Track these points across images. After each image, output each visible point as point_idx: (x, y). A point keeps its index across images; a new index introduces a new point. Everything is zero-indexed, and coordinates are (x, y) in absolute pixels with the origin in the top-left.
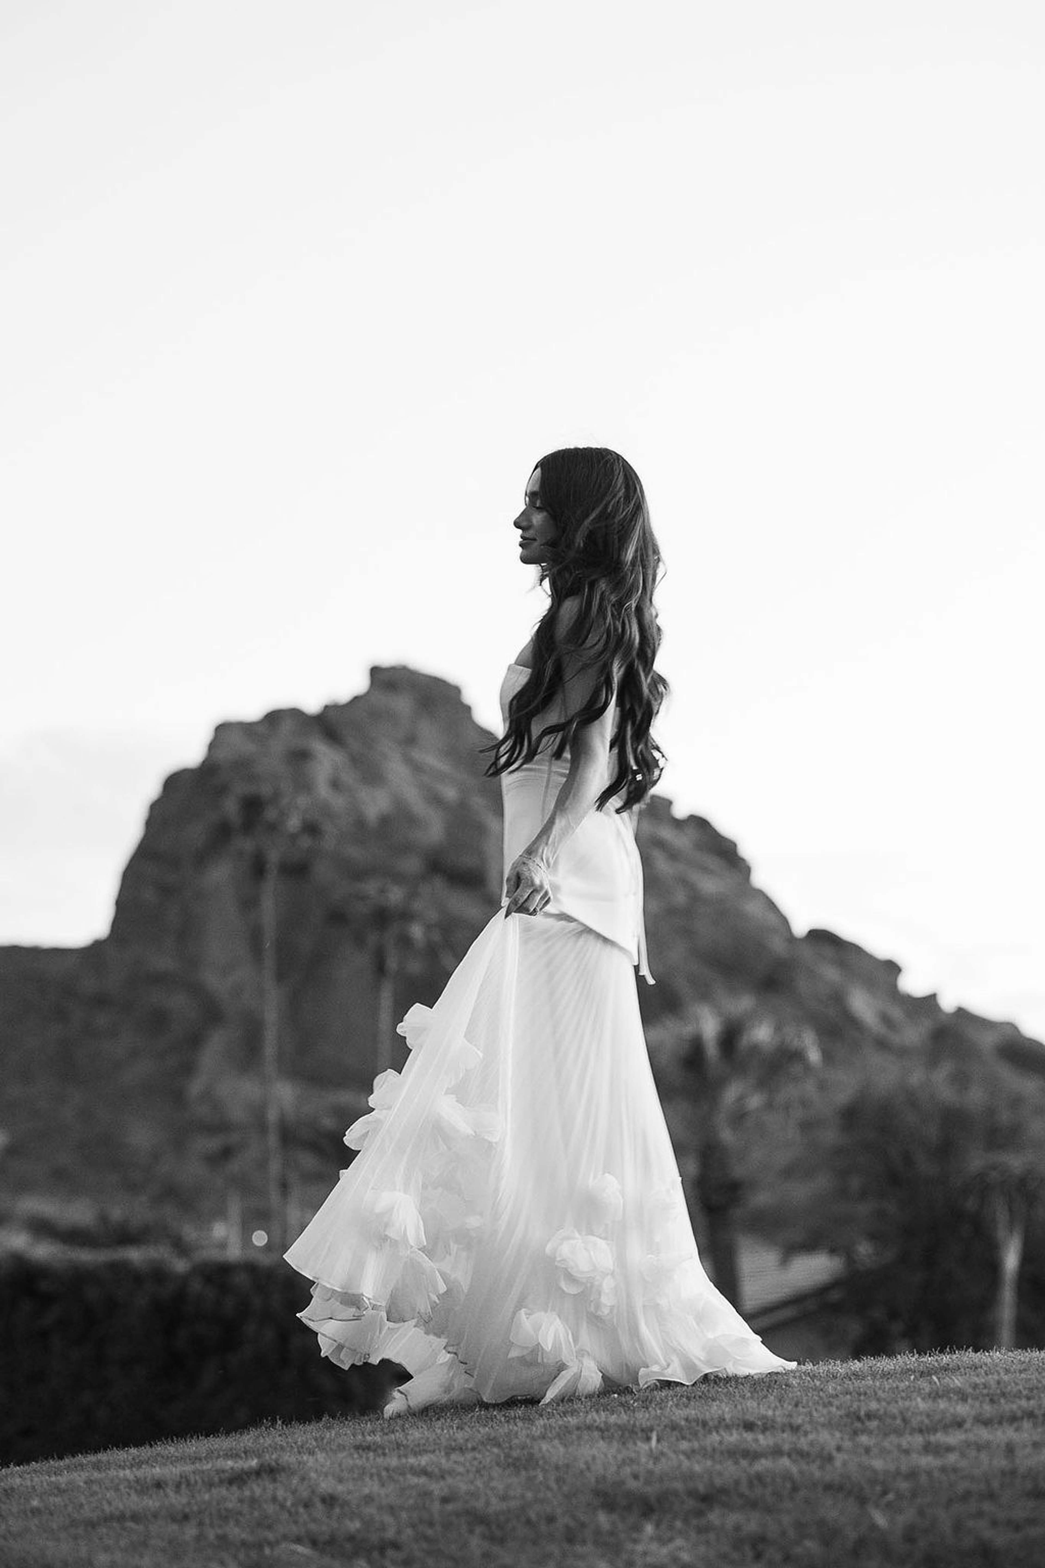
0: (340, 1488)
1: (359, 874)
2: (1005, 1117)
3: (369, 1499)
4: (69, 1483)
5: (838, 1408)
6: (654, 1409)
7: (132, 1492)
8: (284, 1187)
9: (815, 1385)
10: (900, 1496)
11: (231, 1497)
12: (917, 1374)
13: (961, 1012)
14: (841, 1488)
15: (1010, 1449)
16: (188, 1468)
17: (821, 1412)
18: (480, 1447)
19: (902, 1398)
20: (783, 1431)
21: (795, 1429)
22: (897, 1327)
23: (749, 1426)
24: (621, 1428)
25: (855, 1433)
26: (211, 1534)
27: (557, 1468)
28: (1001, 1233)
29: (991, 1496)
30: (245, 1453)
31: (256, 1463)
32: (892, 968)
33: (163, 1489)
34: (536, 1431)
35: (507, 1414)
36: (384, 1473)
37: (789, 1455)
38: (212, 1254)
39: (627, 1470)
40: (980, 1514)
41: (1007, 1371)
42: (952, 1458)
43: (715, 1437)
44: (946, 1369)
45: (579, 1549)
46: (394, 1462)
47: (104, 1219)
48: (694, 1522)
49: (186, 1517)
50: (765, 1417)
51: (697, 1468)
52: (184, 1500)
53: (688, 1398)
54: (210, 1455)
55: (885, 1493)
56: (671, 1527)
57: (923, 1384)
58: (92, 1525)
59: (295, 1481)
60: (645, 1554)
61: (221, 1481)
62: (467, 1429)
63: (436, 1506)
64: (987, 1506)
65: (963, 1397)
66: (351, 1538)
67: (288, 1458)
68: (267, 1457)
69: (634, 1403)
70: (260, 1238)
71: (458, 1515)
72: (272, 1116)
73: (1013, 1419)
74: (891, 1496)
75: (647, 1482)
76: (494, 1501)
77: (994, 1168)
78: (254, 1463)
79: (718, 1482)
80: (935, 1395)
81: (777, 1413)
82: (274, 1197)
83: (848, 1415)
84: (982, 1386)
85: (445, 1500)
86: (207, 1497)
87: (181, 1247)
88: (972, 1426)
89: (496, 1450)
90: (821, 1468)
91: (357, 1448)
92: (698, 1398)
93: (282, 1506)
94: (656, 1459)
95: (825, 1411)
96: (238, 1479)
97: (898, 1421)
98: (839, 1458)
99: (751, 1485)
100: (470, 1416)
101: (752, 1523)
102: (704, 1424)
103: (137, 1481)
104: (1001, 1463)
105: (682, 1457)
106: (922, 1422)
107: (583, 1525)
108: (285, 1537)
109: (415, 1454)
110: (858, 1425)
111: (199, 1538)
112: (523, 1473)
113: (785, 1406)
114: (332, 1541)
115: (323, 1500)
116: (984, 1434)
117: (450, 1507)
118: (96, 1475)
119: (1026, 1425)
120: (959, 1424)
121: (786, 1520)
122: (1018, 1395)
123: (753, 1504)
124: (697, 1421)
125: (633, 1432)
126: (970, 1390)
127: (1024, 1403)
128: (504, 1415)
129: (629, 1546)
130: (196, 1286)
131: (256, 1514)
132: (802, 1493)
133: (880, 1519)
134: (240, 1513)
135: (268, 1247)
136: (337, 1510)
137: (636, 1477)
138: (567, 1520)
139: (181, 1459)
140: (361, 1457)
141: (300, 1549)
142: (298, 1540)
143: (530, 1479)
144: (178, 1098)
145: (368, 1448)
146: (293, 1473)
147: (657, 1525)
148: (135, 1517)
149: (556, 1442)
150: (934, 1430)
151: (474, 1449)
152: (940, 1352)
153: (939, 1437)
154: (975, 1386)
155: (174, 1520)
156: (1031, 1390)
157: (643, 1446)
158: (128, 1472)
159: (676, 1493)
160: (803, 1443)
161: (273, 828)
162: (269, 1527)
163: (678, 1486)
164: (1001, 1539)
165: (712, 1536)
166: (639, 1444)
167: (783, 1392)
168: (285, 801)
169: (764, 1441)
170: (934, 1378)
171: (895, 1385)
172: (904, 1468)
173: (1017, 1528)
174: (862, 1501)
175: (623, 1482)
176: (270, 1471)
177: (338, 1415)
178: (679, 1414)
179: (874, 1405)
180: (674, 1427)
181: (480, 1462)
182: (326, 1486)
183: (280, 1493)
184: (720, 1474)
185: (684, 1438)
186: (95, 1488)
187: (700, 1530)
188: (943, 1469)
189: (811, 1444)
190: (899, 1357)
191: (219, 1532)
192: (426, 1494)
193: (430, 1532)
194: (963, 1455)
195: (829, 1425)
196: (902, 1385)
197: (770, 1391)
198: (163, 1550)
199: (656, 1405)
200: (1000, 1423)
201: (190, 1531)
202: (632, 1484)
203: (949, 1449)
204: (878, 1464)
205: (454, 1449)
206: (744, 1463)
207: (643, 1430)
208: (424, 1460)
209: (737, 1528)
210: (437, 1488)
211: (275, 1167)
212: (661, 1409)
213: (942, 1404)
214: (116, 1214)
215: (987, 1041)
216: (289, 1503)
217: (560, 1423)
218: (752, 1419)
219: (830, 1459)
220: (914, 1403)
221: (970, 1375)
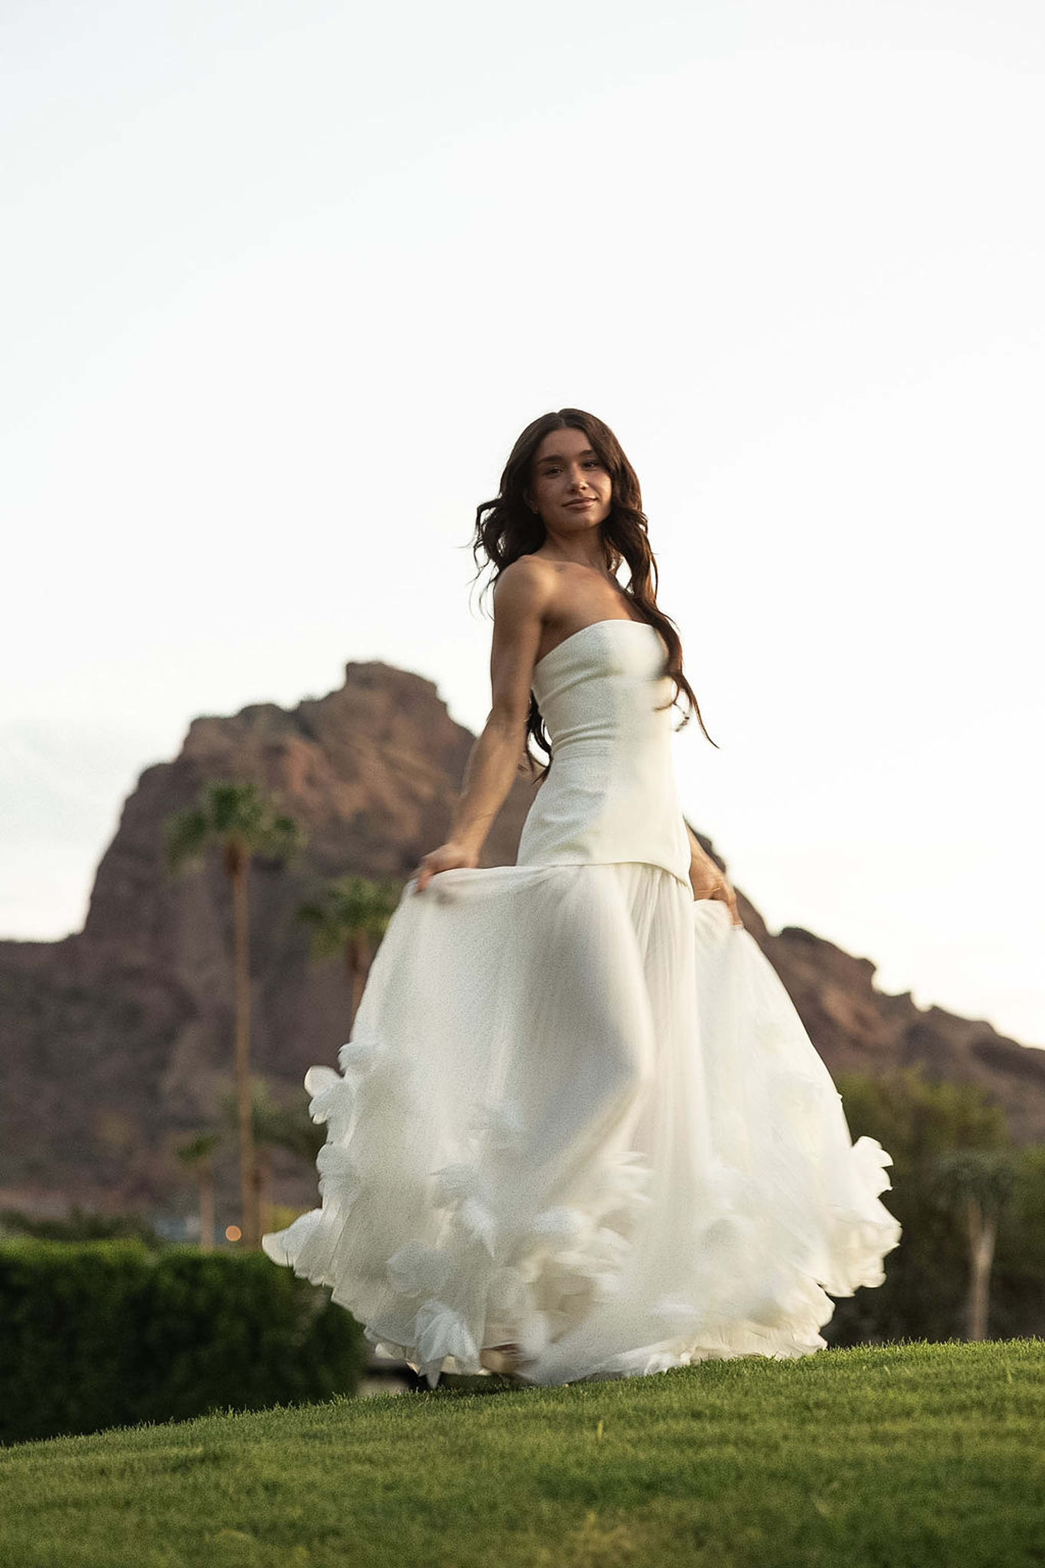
0: (284, 1475)
1: (333, 870)
2: (977, 1115)
3: (311, 1486)
4: (15, 1470)
5: (787, 1397)
6: (604, 1398)
7: (77, 1479)
8: (257, 1182)
9: (766, 1375)
10: (844, 1485)
11: (174, 1484)
12: (870, 1366)
13: (936, 1012)
14: (785, 1477)
15: (957, 1438)
16: (132, 1455)
17: (771, 1402)
18: (427, 1435)
19: (852, 1388)
20: (731, 1420)
21: (743, 1418)
22: (868, 1324)
23: (697, 1415)
24: (569, 1416)
25: (803, 1421)
26: (151, 1520)
27: (502, 1456)
28: (972, 1230)
29: (936, 1484)
30: (192, 1441)
31: (201, 1452)
32: (867, 967)
33: (108, 1477)
34: (484, 1419)
35: (457, 1404)
36: (328, 1462)
37: (736, 1444)
38: (185, 1249)
39: (571, 1458)
40: (925, 1502)
41: (959, 1361)
42: (899, 1447)
43: (661, 1427)
44: (899, 1359)
45: (519, 1536)
46: (338, 1449)
47: (76, 1213)
48: (637, 1509)
49: (128, 1504)
50: (713, 1407)
51: (642, 1456)
52: (127, 1487)
53: (639, 1388)
54: (157, 1443)
55: (829, 1481)
56: (614, 1515)
57: (875, 1374)
58: (32, 1511)
59: (238, 1470)
60: (587, 1542)
61: (165, 1470)
62: (415, 1418)
63: (378, 1495)
64: (933, 1494)
65: (913, 1386)
66: (292, 1525)
67: (233, 1446)
68: (212, 1445)
69: (583, 1393)
70: (233, 1234)
71: (400, 1503)
72: (245, 1112)
73: (963, 1408)
74: (836, 1485)
75: (591, 1470)
76: (437, 1489)
77: (967, 1165)
78: (199, 1450)
79: (662, 1470)
80: (886, 1385)
81: (726, 1402)
82: (246, 1191)
83: (796, 1405)
84: (934, 1376)
85: (388, 1488)
86: (150, 1485)
87: (151, 1241)
88: (922, 1414)
89: (441, 1438)
90: (766, 1456)
91: (303, 1436)
92: (648, 1388)
93: (225, 1493)
94: (602, 1448)
95: (773, 1400)
96: (183, 1466)
97: (847, 1411)
98: (785, 1447)
99: (695, 1473)
100: (420, 1405)
101: (695, 1511)
102: (652, 1413)
103: (81, 1468)
104: (948, 1451)
105: (628, 1447)
106: (871, 1412)
107: (525, 1513)
108: (226, 1524)
109: (361, 1442)
110: (806, 1414)
111: (141, 1525)
112: (468, 1462)
113: (734, 1395)
114: (273, 1528)
115: (266, 1488)
116: (933, 1423)
117: (391, 1495)
118: (41, 1461)
119: (975, 1414)
120: (908, 1413)
121: (728, 1507)
122: (969, 1385)
123: (696, 1492)
124: (644, 1410)
125: (580, 1421)
126: (921, 1380)
127: (973, 1393)
128: (453, 1405)
129: (571, 1534)
130: (167, 1280)
131: (198, 1501)
132: (746, 1482)
133: (823, 1508)
134: (183, 1501)
135: (241, 1243)
136: (279, 1498)
137: (580, 1464)
138: (509, 1507)
139: (127, 1447)
140: (306, 1444)
141: (241, 1536)
142: (240, 1527)
143: (473, 1468)
144: (152, 1093)
145: (315, 1436)
146: (236, 1461)
147: (601, 1513)
148: (77, 1504)
149: (503, 1431)
150: (880, 1418)
151: (420, 1437)
152: (895, 1344)
153: (888, 1426)
154: (927, 1376)
155: (115, 1506)
156: (982, 1380)
157: (588, 1435)
158: (74, 1459)
159: (619, 1482)
160: (749, 1431)
161: (246, 824)
162: (211, 1514)
163: (622, 1474)
164: (944, 1527)
165: (654, 1524)
166: (585, 1433)
167: (733, 1382)
168: (257, 798)
169: (712, 1429)
170: (886, 1368)
171: (846, 1375)
172: (850, 1457)
173: (962, 1516)
174: (807, 1489)
175: (566, 1470)
176: (215, 1459)
177: (290, 1404)
178: (628, 1404)
179: (823, 1395)
180: (621, 1415)
181: (426, 1450)
182: (269, 1472)
183: (223, 1481)
184: (664, 1462)
185: (631, 1426)
186: (39, 1474)
187: (643, 1518)
188: (889, 1459)
189: (757, 1433)
190: (853, 1348)
191: (161, 1518)
192: (370, 1482)
193: (371, 1519)
194: (910, 1444)
195: (778, 1413)
196: (853, 1376)
197: (721, 1380)
198: (104, 1537)
199: (605, 1394)
200: (949, 1413)
201: (132, 1518)
202: (576, 1472)
203: (896, 1438)
204: (824, 1453)
205: (400, 1438)
206: (690, 1452)
207: (590, 1419)
208: (369, 1448)
209: (680, 1516)
210: (380, 1475)
211: (247, 1163)
212: (610, 1398)
213: (891, 1394)
214: (89, 1208)
215: (962, 1040)
216: (231, 1490)
217: (509, 1411)
218: (700, 1408)
219: (776, 1447)
220: (863, 1392)
221: (922, 1365)
